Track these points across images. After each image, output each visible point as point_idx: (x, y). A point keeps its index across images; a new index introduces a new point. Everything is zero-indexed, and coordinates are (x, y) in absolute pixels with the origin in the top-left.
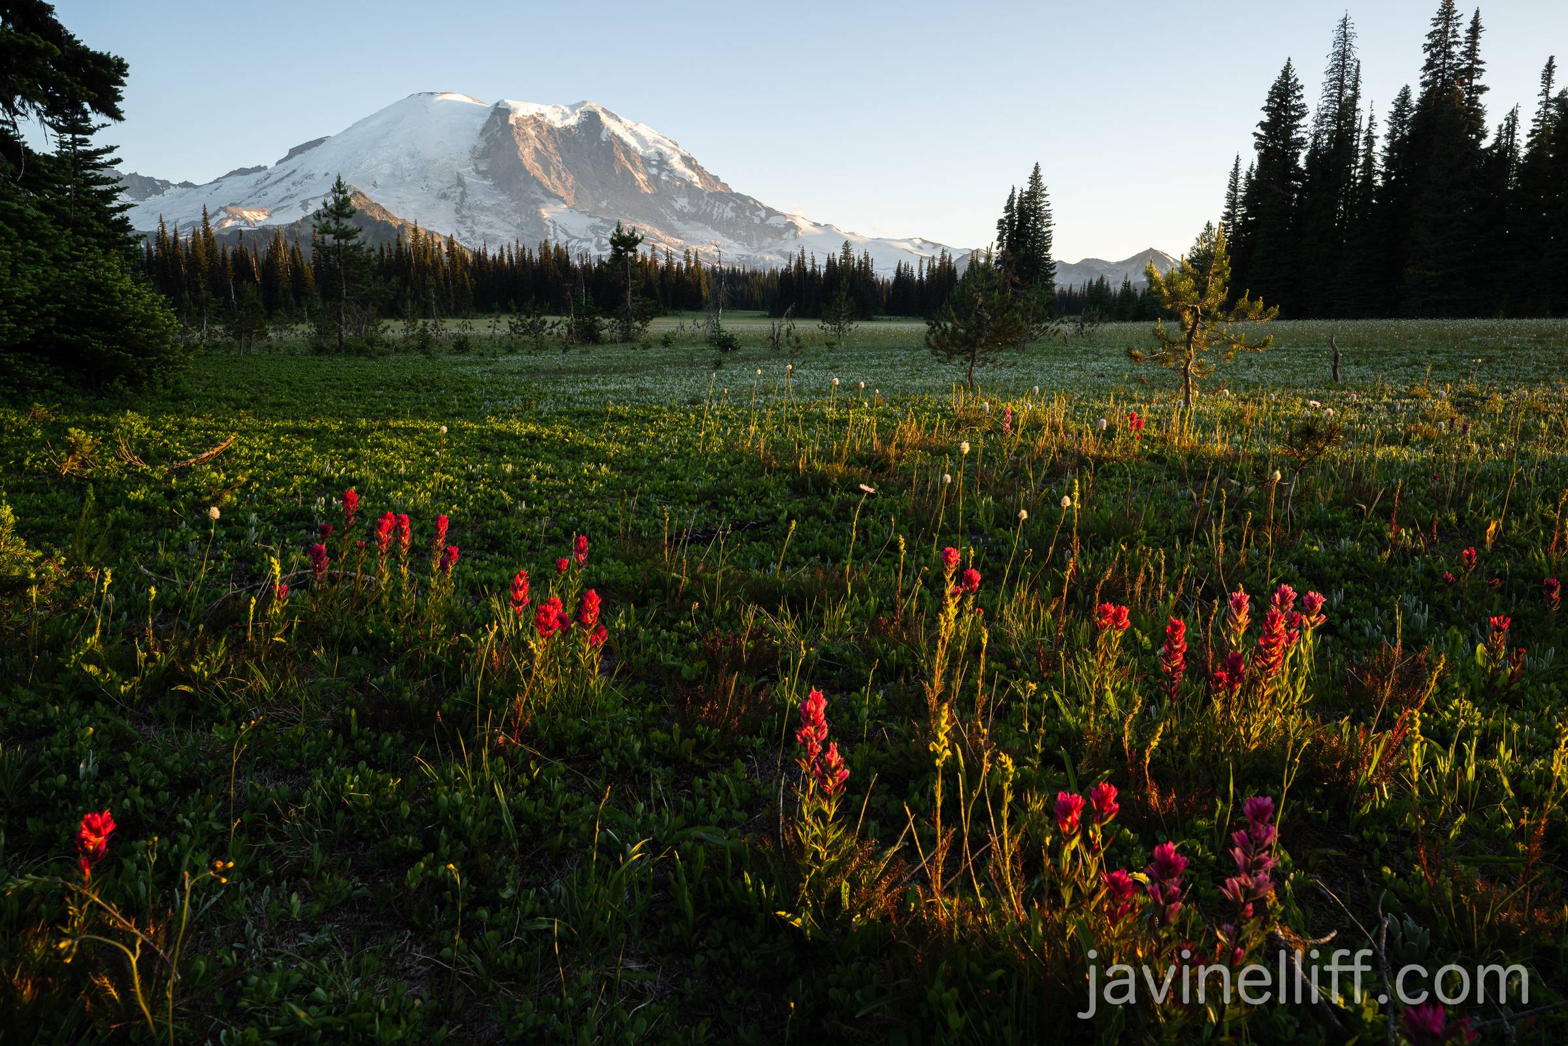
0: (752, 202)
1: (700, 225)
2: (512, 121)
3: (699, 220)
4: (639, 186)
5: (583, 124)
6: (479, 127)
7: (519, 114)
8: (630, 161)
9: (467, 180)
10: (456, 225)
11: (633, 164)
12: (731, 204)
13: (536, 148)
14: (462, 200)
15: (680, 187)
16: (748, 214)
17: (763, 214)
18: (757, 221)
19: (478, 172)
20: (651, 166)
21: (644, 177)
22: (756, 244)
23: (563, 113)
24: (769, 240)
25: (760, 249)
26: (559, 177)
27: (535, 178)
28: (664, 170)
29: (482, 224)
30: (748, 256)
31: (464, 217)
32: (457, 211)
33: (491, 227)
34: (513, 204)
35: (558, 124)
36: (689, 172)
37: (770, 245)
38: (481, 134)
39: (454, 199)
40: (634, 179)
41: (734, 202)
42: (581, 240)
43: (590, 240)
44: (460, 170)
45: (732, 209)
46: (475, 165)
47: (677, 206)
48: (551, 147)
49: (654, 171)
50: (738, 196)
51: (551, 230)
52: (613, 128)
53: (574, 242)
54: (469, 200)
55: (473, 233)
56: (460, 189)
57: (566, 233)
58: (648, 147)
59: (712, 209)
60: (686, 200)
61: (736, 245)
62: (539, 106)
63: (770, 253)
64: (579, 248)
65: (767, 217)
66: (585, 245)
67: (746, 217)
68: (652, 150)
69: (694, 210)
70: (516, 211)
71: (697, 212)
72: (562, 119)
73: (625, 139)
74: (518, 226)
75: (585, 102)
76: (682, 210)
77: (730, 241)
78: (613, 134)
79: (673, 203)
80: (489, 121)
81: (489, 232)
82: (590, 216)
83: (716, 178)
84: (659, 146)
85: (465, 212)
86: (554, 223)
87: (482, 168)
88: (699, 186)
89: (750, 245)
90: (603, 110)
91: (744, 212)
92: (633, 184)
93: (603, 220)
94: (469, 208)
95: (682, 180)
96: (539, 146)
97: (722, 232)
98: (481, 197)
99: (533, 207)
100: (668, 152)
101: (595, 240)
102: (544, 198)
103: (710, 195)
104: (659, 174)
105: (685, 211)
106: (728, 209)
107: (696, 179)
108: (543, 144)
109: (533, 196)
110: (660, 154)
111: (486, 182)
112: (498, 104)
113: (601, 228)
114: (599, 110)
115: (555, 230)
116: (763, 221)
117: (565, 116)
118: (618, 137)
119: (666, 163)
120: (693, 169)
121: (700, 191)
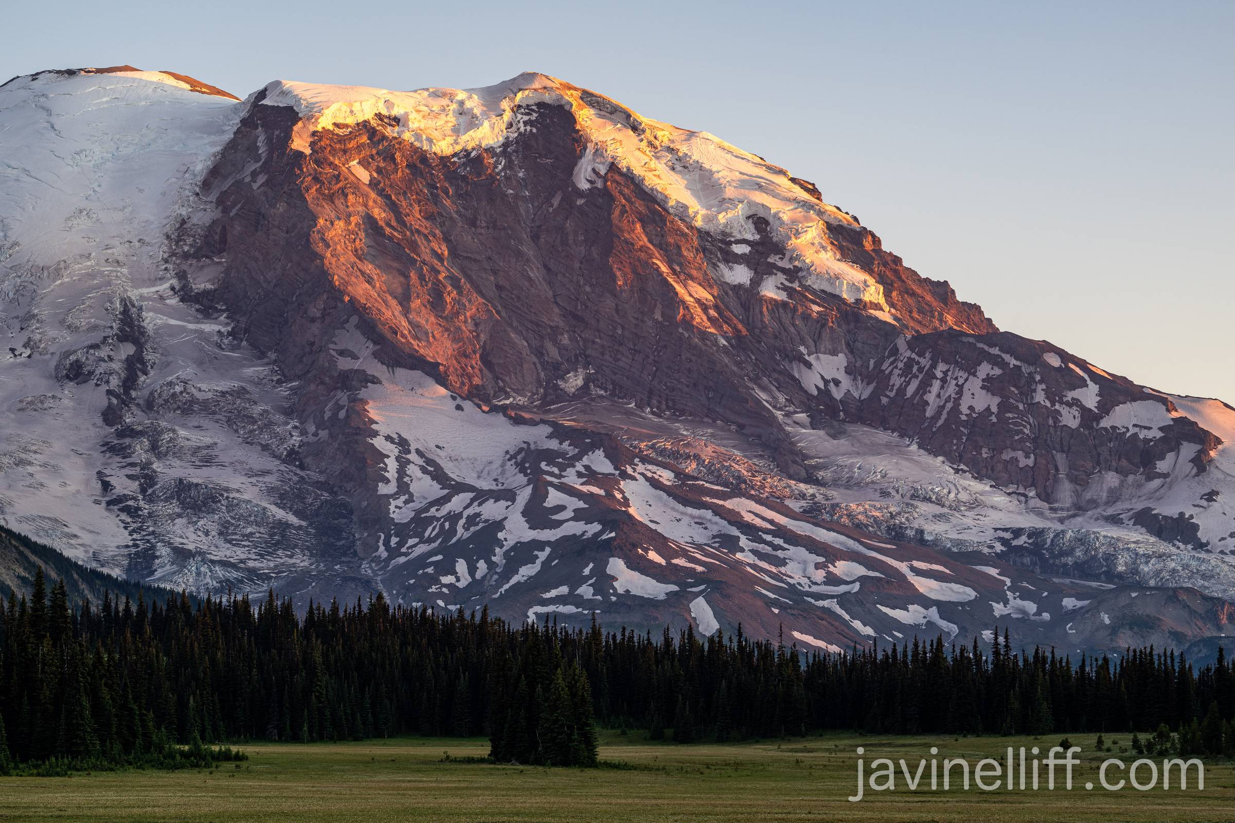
0: (1054, 361)
1: (882, 436)
2: (300, 143)
3: (883, 423)
4: (688, 323)
5: (523, 141)
6: (201, 166)
7: (325, 122)
8: (663, 247)
9: (151, 320)
10: (99, 459)
11: (673, 256)
12: (985, 370)
13: (370, 222)
14: (129, 382)
15: (822, 321)
16: (1040, 397)
17: (1090, 397)
18: (1070, 419)
19: (186, 295)
20: (731, 259)
21: (703, 294)
22: (1066, 493)
23: (462, 112)
24: (1112, 479)
25: (1079, 508)
26: (436, 302)
27: (356, 308)
28: (771, 269)
29: (179, 453)
30: (1036, 534)
31: (130, 432)
32: (110, 416)
33: (208, 461)
34: (283, 391)
35: (444, 147)
36: (852, 274)
37: (1114, 496)
38: (206, 185)
39: (104, 379)
40: (671, 300)
41: (995, 361)
42: (481, 496)
43: (509, 495)
44: (134, 294)
45: (989, 385)
46: (181, 276)
47: (811, 381)
48: (415, 217)
49: (740, 275)
50: (1012, 343)
51: (392, 465)
52: (611, 150)
53: (457, 502)
54: (148, 382)
55: (147, 480)
56: (128, 349)
57: (439, 475)
58: (724, 203)
59: (924, 386)
60: (841, 360)
61: (999, 499)
62: (383, 93)
63: (1115, 520)
64: (472, 520)
65: (1105, 407)
66: (491, 510)
67: (1034, 407)
68: (740, 211)
69: (863, 392)
70: (289, 412)
71: (875, 396)
72: (456, 131)
73: (651, 181)
74: (292, 457)
75: (529, 77)
76: (824, 393)
77: (977, 486)
78: (613, 167)
79: (797, 371)
80: (231, 146)
81: (196, 476)
82: (518, 421)
83: (943, 291)
84: (760, 198)
85: (132, 418)
86: (403, 444)
87: (202, 283)
88: (885, 315)
89: (1047, 496)
90: (589, 98)
91: (1027, 392)
92: (669, 317)
93: (559, 432)
94: (149, 405)
95: (831, 299)
96: (379, 214)
97: (955, 459)
98: (188, 371)
99: (342, 397)
100: (787, 213)
101: (524, 495)
102: (376, 369)
103: (918, 343)
104: (756, 282)
105: (837, 394)
106: (974, 385)
107: (874, 293)
108: (393, 207)
109: (345, 364)
110: (760, 222)
111: (209, 327)
112: (262, 94)
113: (550, 456)
114: (571, 98)
115: (403, 464)
116: (1088, 417)
117: (468, 120)
118: (630, 179)
119: (780, 249)
120: (866, 267)
121: (886, 332)
